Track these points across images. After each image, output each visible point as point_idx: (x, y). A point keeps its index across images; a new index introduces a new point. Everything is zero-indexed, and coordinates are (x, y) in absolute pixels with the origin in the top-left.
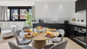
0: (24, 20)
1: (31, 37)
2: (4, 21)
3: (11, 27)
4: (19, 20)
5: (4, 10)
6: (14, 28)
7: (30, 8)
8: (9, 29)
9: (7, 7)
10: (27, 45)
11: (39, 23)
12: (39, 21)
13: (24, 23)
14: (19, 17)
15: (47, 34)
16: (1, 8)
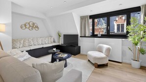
2: (85, 37)
9: (89, 17)
16: (81, 19)
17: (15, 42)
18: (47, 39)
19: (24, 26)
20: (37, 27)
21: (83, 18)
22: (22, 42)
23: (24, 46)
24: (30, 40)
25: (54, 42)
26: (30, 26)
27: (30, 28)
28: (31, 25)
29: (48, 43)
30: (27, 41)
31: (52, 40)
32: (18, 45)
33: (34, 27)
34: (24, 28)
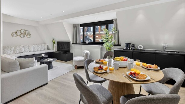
0: (101, 43)
1: (101, 72)
2: (76, 44)
3: (84, 52)
4: (94, 43)
5: (77, 29)
6: (87, 54)
7: (111, 22)
8: (82, 56)
9: (80, 25)
10: (100, 84)
11: (125, 48)
12: (127, 46)
13: (102, 47)
14: (94, 39)
15: (131, 73)
16: (73, 26)
17: (5, 49)
18: (40, 46)
19: (15, 34)
20: (29, 34)
21: (75, 26)
22: (13, 49)
23: (14, 53)
24: (21, 47)
25: (48, 49)
26: (21, 34)
27: (22, 36)
28: (23, 33)
29: (41, 50)
30: (18, 48)
31: (46, 47)
32: (9, 52)
33: (26, 34)
34: (15, 35)
